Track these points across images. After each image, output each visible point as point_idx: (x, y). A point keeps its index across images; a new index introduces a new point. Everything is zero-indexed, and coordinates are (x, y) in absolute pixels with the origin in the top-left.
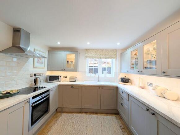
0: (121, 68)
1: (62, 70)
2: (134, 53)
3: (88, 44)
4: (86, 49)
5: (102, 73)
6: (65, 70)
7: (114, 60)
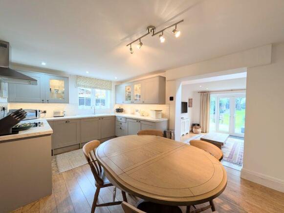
0: (116, 100)
1: (43, 102)
2: (127, 88)
3: (87, 73)
4: (77, 76)
5: (96, 105)
6: (48, 102)
7: (109, 91)
